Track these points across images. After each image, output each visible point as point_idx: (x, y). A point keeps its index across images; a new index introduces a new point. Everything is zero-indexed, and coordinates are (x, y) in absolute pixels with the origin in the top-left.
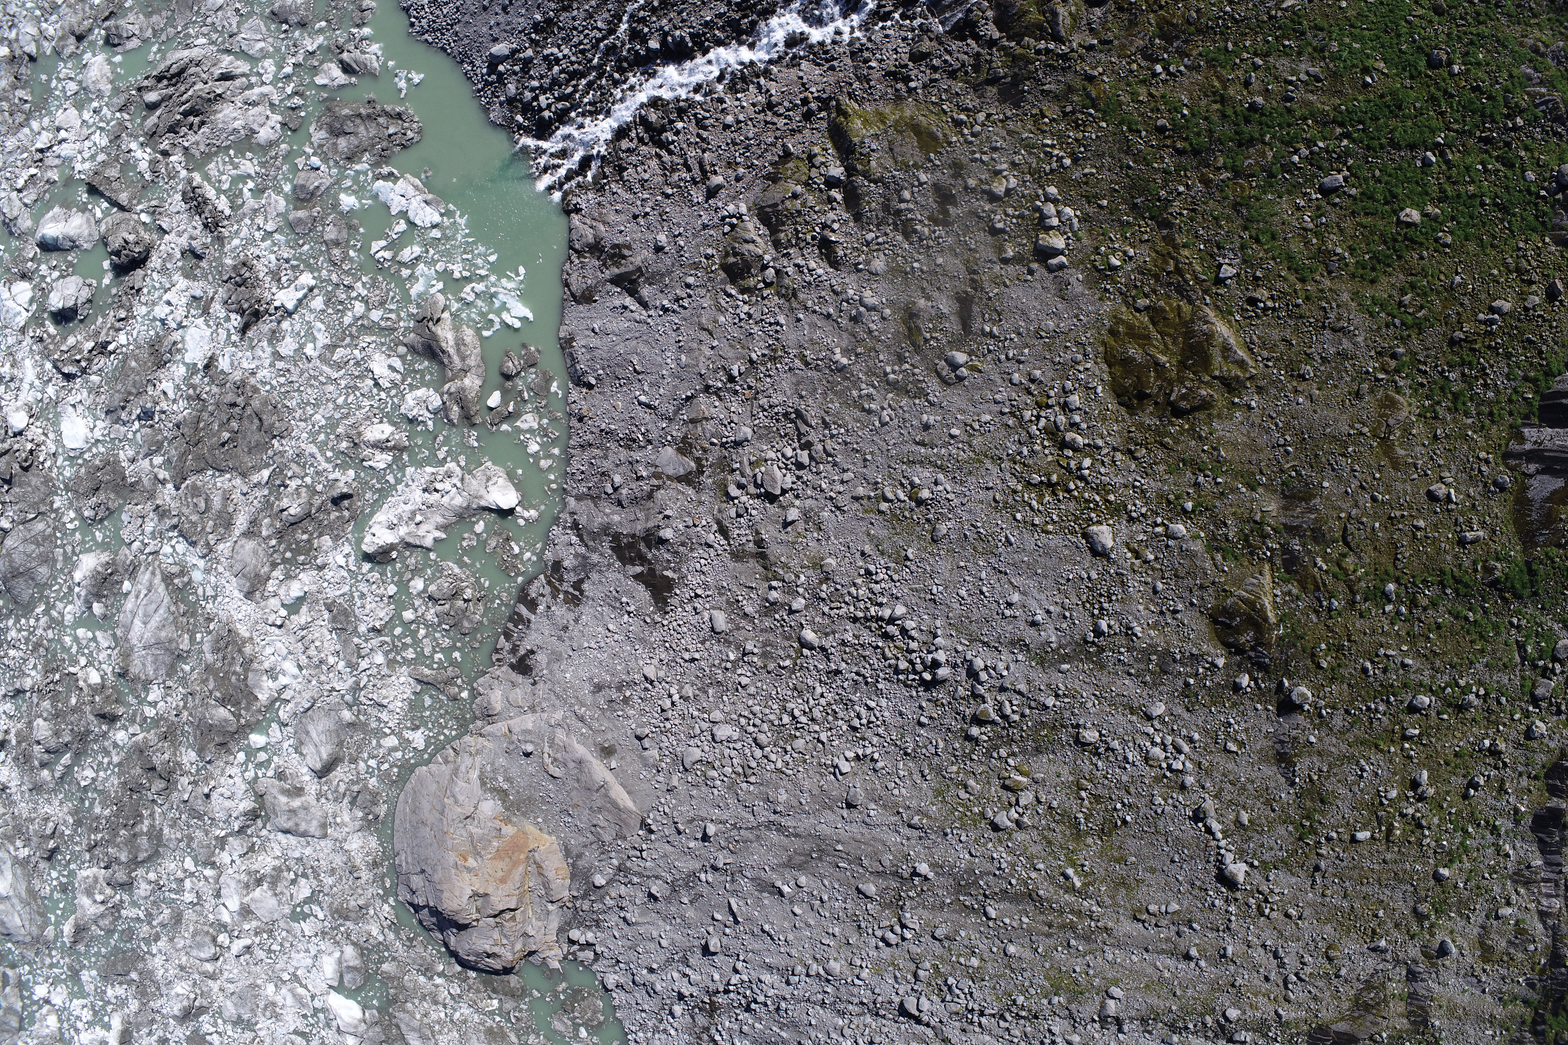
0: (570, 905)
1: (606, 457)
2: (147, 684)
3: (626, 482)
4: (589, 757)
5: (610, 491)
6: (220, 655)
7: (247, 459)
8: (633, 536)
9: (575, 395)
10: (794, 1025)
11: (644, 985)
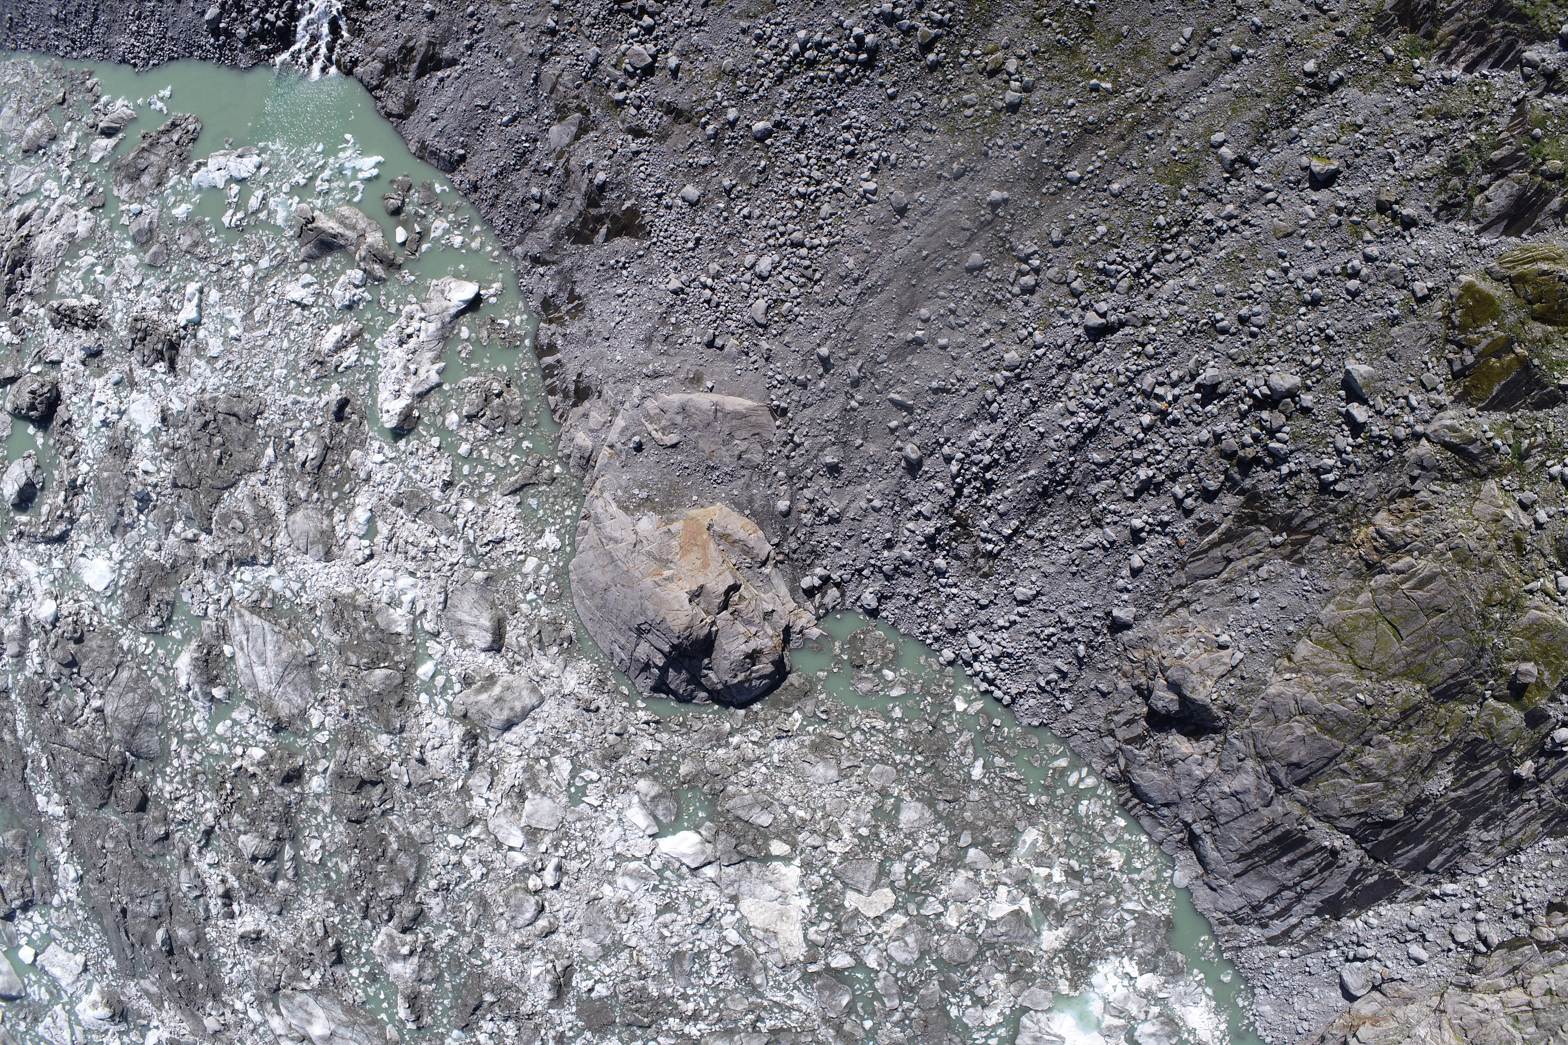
0: (780, 557)
1: (515, 190)
2: (303, 714)
3: (542, 186)
4: (685, 397)
5: (536, 206)
6: (343, 630)
7: (247, 456)
8: (580, 214)
9: (457, 178)
10: (1032, 455)
11: (896, 569)
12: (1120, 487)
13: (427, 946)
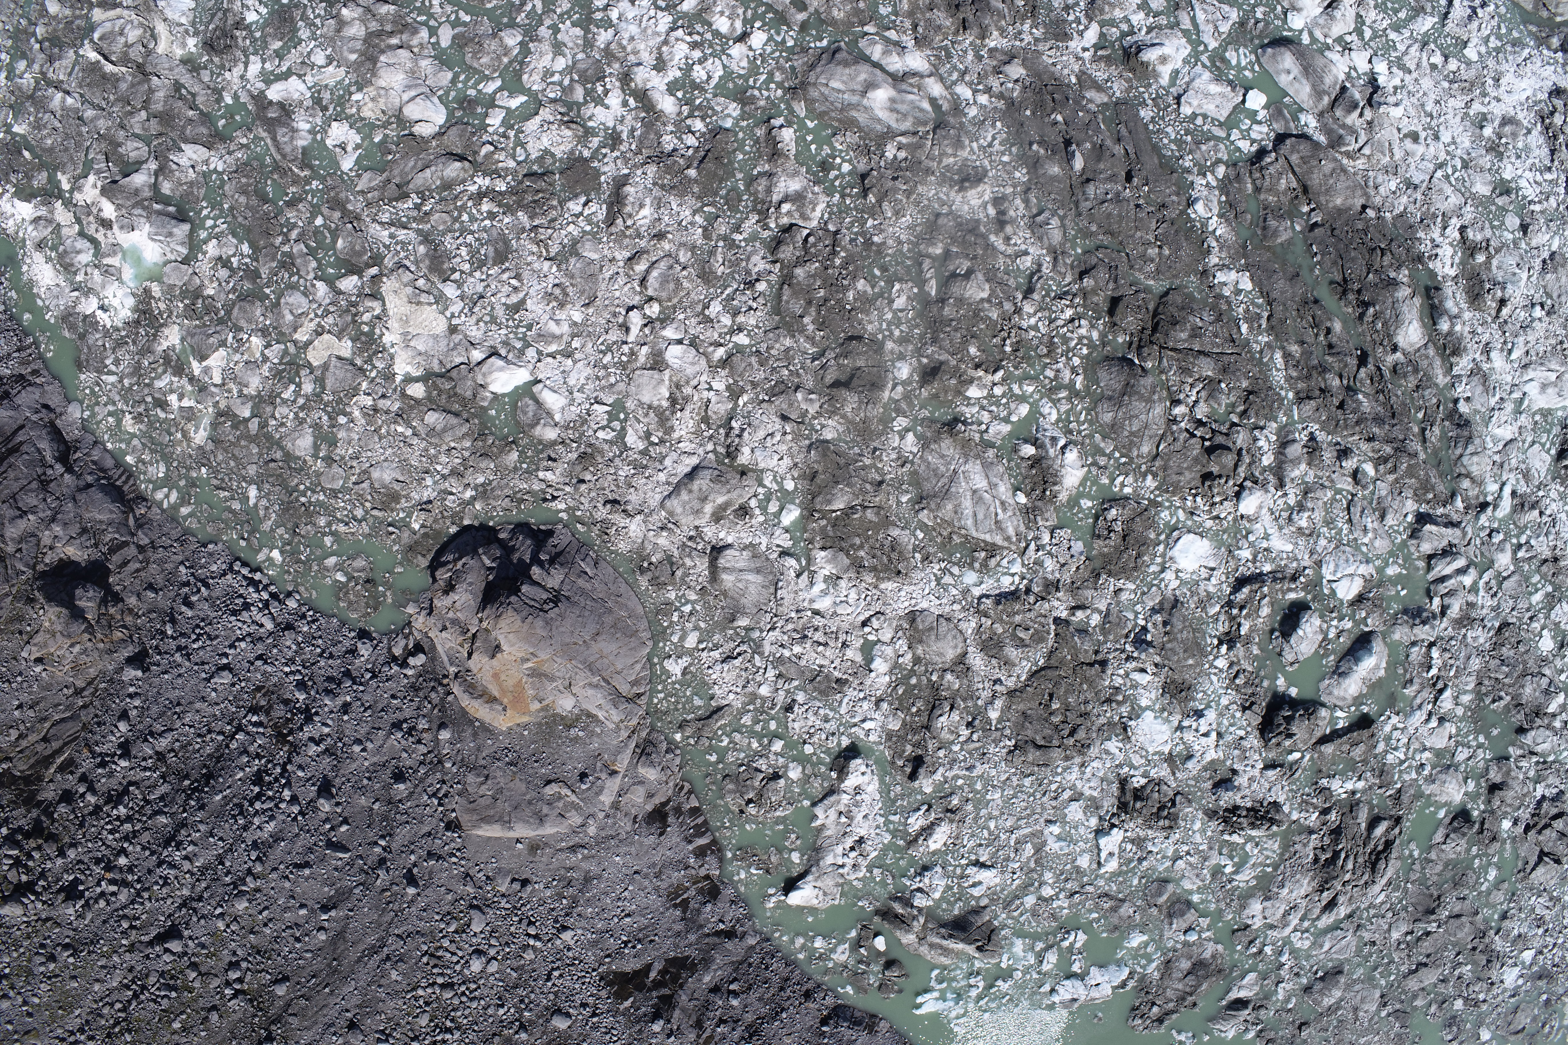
0: (445, 681)
2: (925, 445)
3: (728, 1008)
4: (540, 832)
6: (887, 544)
7: (1021, 707)
8: (681, 987)
9: (829, 1001)
10: (219, 815)
11: (339, 685)
12: (142, 793)
13: (764, 216)
